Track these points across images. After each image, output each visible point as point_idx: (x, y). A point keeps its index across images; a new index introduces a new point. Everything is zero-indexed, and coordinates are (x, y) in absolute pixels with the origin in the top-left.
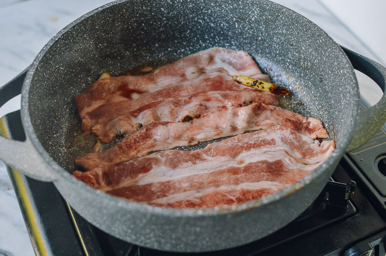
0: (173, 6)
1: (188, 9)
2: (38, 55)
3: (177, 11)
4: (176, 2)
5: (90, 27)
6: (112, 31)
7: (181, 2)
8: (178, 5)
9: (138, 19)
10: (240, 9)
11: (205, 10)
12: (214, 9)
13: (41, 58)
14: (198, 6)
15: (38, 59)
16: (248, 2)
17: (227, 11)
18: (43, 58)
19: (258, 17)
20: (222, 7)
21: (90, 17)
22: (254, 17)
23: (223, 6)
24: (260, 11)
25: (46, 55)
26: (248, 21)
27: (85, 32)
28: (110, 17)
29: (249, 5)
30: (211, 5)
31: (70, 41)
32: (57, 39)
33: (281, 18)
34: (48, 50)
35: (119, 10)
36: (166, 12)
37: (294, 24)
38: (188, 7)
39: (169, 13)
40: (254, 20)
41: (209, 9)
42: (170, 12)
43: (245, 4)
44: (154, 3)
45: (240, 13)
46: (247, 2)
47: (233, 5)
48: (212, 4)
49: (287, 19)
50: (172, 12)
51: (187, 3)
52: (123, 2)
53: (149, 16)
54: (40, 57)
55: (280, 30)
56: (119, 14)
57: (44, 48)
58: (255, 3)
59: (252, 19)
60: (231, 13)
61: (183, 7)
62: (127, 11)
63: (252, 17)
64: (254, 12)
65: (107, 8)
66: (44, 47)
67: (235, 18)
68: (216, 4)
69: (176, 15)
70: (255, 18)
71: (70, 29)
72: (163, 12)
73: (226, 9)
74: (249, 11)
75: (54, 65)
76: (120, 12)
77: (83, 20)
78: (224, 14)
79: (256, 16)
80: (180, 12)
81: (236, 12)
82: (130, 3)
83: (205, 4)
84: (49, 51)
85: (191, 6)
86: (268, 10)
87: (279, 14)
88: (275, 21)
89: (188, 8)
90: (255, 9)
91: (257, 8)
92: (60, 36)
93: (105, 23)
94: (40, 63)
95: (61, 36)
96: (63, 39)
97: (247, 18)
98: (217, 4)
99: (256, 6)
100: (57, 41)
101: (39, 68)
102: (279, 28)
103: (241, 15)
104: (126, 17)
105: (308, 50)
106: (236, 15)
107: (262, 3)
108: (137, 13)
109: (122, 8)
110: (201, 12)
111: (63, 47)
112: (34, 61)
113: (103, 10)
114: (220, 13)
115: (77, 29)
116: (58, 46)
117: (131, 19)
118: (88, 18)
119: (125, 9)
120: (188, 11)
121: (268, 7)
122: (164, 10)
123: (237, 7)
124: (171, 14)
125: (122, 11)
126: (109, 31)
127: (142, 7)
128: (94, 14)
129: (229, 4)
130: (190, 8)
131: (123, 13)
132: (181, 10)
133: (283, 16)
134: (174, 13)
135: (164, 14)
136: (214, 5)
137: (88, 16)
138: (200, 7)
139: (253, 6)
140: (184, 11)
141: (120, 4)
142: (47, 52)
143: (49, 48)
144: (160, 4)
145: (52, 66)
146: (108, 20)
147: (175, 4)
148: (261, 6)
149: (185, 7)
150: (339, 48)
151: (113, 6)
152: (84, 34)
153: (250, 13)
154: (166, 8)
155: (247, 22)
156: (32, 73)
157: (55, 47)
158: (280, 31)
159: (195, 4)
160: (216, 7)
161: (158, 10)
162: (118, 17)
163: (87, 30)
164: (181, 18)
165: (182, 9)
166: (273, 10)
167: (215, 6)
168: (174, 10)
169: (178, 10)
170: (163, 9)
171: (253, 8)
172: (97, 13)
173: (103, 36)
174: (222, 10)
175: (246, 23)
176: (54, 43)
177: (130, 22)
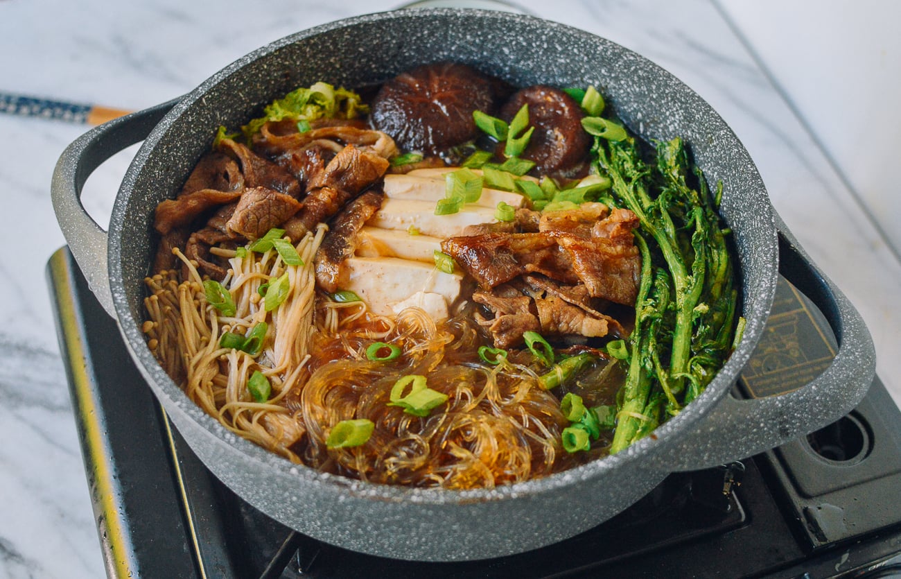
0: (528, 50)
1: (556, 66)
2: (213, 76)
3: (535, 63)
4: (534, 45)
5: (345, 46)
6: (393, 64)
7: (543, 48)
8: (537, 52)
9: (452, 55)
10: (652, 99)
11: (590, 78)
12: (606, 81)
13: (216, 83)
14: (576, 66)
15: (210, 83)
16: (667, 91)
17: (628, 93)
18: (219, 84)
19: (680, 127)
20: (621, 84)
21: (348, 27)
22: (672, 125)
23: (622, 82)
24: (685, 117)
25: (229, 80)
26: (662, 128)
27: (334, 52)
28: (393, 38)
29: (667, 98)
30: (600, 71)
31: (295, 62)
32: (264, 54)
33: (715, 147)
34: (237, 71)
35: (416, 27)
36: (512, 57)
37: (730, 169)
38: (557, 61)
39: (518, 61)
40: (673, 131)
41: (597, 78)
42: (521, 60)
43: (662, 93)
44: (489, 34)
45: (651, 106)
46: (665, 91)
47: (640, 88)
48: (603, 71)
49: (724, 153)
50: (525, 61)
51: (556, 53)
52: (425, 16)
53: (477, 56)
54: (215, 81)
55: (709, 169)
56: (413, 35)
57: (233, 66)
58: (678, 99)
59: (670, 127)
60: (635, 102)
61: (547, 58)
62: (431, 34)
63: (670, 125)
64: (674, 116)
65: (390, 20)
66: (233, 64)
67: (641, 112)
68: (611, 73)
69: (532, 69)
70: (675, 127)
71: (300, 41)
72: (507, 55)
73: (627, 89)
74: (667, 110)
75: (245, 100)
76: (417, 32)
77: (331, 30)
78: (622, 99)
79: (676, 125)
80: (540, 67)
81: (644, 103)
82: (439, 21)
83: (590, 67)
84: (240, 73)
85: (563, 61)
86: (698, 121)
87: (713, 138)
88: (706, 148)
89: (557, 64)
90: (677, 110)
91: (681, 109)
92: (273, 51)
93: (381, 45)
94: (209, 92)
95: (276, 51)
96: (277, 57)
97: (661, 122)
98: (613, 75)
99: (679, 104)
100: (262, 58)
101: (204, 100)
102: (710, 164)
103: (652, 111)
104: (429, 45)
105: (740, 232)
106: (644, 109)
107: (690, 104)
108: (454, 43)
109: (422, 26)
110: (579, 78)
111: (275, 71)
112: (201, 86)
113: (380, 20)
114: (616, 93)
115: (315, 44)
116: (263, 67)
117: (437, 51)
118: (343, 28)
119: (428, 29)
120: (555, 70)
121: (699, 116)
122: (510, 52)
123: (646, 93)
124: (523, 65)
125: (422, 32)
126: (387, 62)
127: (464, 35)
128: (359, 24)
129: (634, 82)
130: (561, 64)
131: (423, 35)
132: (543, 64)
133: (718, 144)
134: (529, 64)
135: (507, 61)
136: (606, 74)
137: (345, 25)
138: (579, 70)
139: (675, 102)
140: (547, 66)
141: (419, 18)
142: (232, 74)
143: (241, 69)
144: (502, 39)
145: (242, 101)
146: (387, 42)
147: (533, 47)
148: (687, 108)
149: (552, 59)
150: (774, 254)
151: (403, 18)
152: (331, 57)
153: (668, 113)
154: (514, 51)
155: (660, 130)
156: (185, 107)
157: (256, 69)
158: (709, 172)
159: (572, 60)
160: (610, 80)
161: (496, 48)
162: (411, 41)
163: (339, 50)
164: (541, 78)
165: (545, 61)
166: (704, 125)
167: (608, 76)
168: (529, 59)
169: (537, 62)
170: (506, 50)
171: (674, 106)
172: (366, 24)
173: (372, 69)
174: (620, 89)
175: (659, 132)
176: (256, 60)
177: (435, 56)
